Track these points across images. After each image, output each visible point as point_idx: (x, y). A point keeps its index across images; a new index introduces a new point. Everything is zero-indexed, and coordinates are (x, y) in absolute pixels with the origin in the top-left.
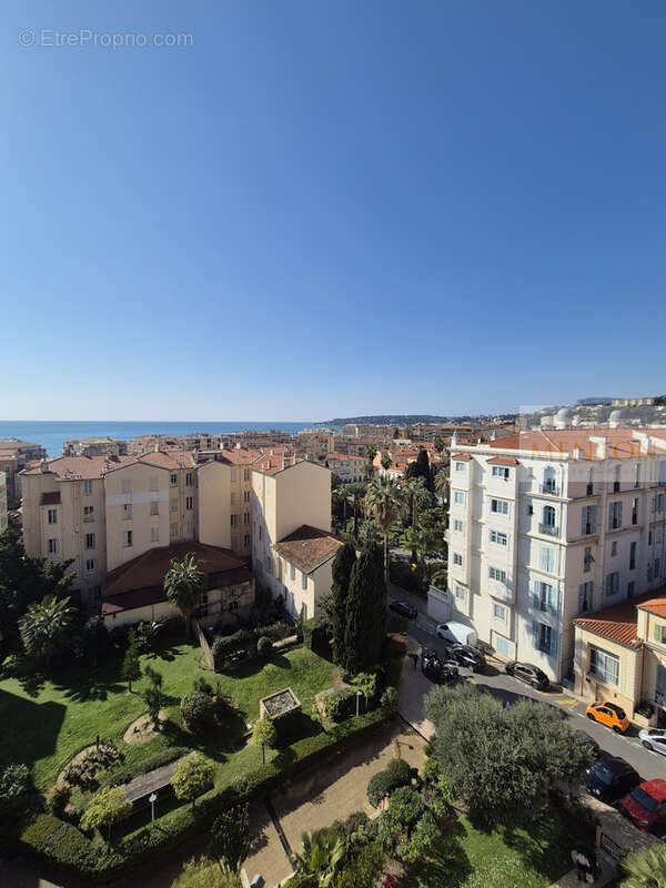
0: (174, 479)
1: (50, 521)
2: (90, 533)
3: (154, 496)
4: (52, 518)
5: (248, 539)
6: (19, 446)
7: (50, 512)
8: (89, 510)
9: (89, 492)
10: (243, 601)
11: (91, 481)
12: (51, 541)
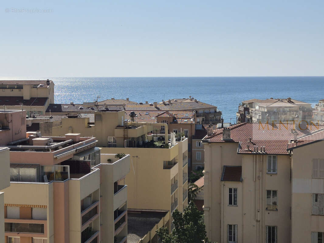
1: (230, 203)
2: (272, 224)
4: (232, 200)
6: (197, 107)
7: (230, 190)
8: (271, 193)
9: (272, 170)
11: (275, 156)
12: (230, 226)
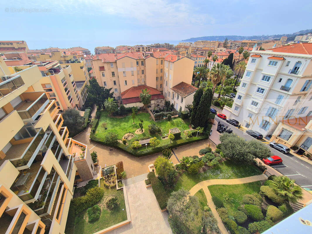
0: (137, 63)
1: (103, 76)
2: (114, 80)
3: (132, 69)
5: (161, 86)
7: (102, 73)
8: (113, 73)
10: (161, 104)
12: (104, 82)
